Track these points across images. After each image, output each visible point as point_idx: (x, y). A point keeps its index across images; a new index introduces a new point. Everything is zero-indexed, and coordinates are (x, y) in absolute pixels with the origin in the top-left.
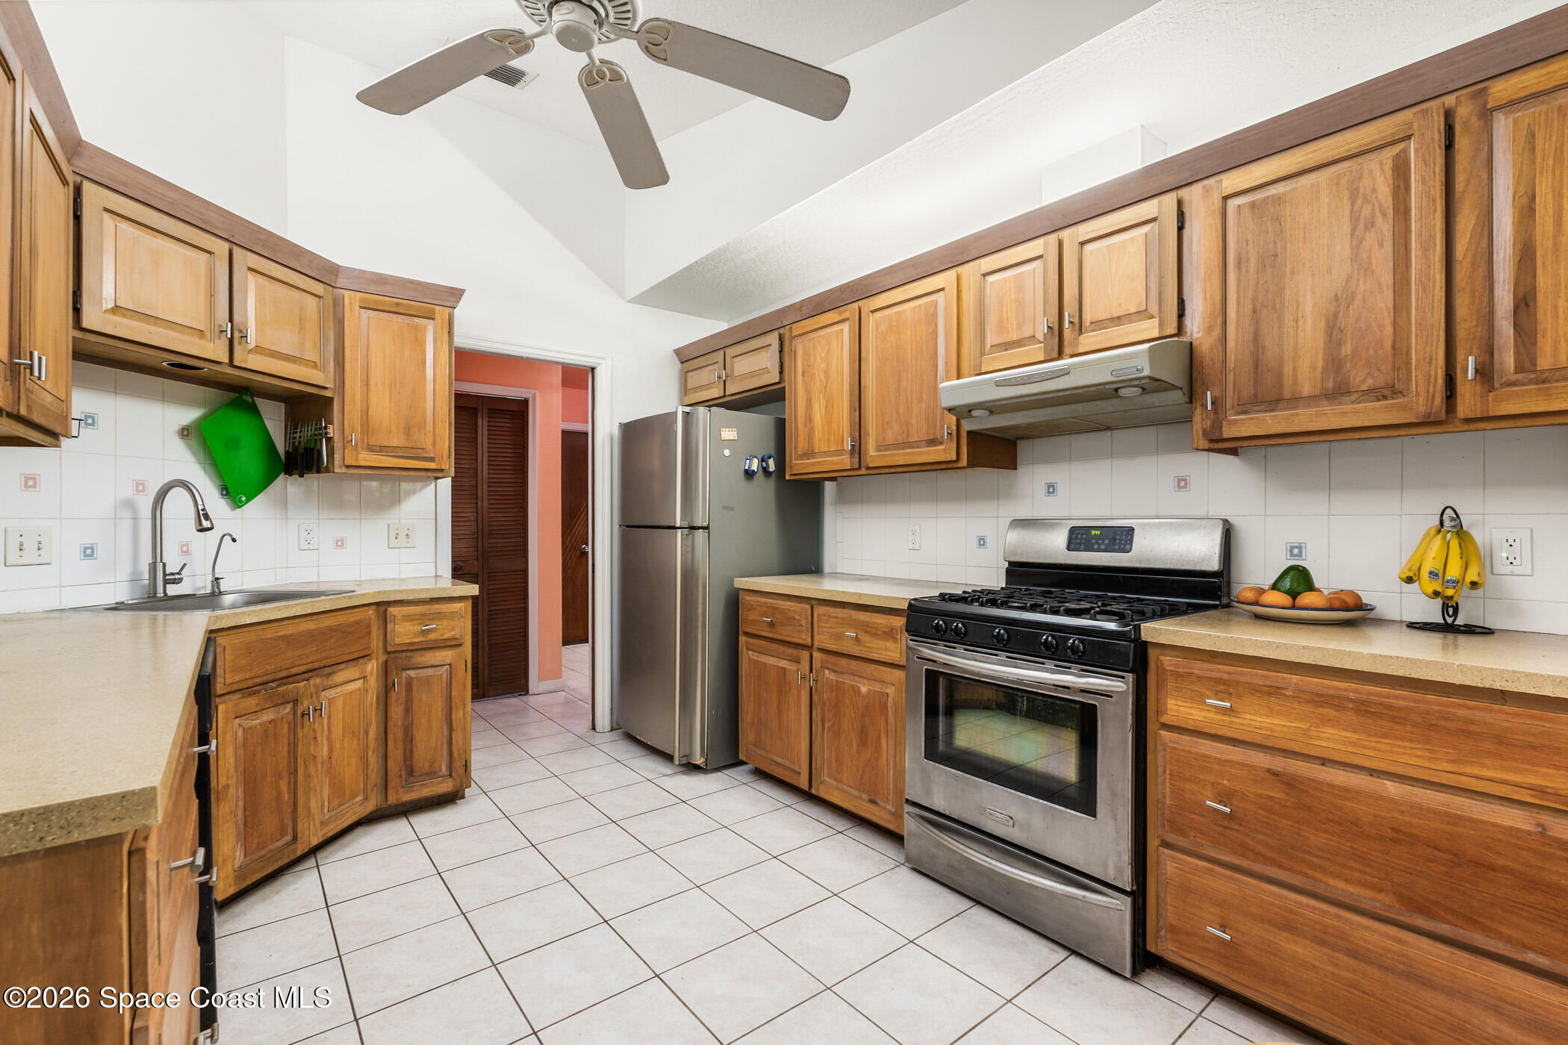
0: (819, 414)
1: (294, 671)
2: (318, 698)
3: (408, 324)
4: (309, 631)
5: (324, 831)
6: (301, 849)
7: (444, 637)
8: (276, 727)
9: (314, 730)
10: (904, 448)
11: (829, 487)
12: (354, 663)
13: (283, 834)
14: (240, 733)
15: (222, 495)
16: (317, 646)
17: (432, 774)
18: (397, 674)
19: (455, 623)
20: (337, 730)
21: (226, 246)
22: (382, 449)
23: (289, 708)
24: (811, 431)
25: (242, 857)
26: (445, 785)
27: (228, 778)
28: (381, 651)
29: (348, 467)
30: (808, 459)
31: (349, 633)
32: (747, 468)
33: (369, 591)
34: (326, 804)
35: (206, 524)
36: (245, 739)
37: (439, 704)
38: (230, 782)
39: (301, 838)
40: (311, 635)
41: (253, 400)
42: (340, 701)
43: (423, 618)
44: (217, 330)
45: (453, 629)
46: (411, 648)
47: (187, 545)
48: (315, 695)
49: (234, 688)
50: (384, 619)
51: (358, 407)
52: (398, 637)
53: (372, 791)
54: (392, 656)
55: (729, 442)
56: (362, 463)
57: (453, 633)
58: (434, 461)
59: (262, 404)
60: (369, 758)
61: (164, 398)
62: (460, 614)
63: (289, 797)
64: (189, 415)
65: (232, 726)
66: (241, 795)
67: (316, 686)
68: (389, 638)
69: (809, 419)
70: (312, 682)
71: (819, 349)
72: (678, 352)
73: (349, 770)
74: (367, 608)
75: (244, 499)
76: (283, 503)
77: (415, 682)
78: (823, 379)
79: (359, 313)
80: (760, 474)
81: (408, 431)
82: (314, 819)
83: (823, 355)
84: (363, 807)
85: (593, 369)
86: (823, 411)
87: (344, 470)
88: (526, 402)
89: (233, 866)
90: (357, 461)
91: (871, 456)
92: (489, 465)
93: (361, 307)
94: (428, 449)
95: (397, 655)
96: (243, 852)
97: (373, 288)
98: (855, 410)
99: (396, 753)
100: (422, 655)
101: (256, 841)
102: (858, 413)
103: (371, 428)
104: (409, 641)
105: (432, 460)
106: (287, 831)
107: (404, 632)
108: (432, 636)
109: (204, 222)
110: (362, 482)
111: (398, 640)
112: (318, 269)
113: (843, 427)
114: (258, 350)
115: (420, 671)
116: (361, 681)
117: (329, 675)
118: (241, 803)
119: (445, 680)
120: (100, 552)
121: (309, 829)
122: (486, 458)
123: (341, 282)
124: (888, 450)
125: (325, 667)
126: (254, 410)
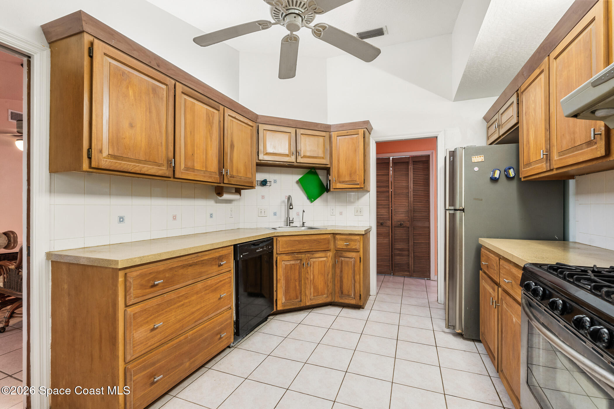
0: (532, 137)
1: (301, 251)
2: (309, 260)
3: (351, 138)
4: (306, 240)
5: (311, 302)
6: (302, 305)
7: (353, 248)
8: (294, 266)
9: (307, 270)
10: (573, 152)
11: (572, 183)
12: (324, 252)
13: (297, 298)
14: (284, 266)
15: (308, 199)
16: (309, 244)
17: (349, 296)
18: (338, 258)
19: (356, 243)
20: (316, 272)
21: (294, 129)
22: (343, 182)
23: (299, 261)
24: (529, 148)
25: (284, 300)
26: (352, 301)
27: (280, 277)
28: (334, 250)
29: (334, 189)
30: (529, 167)
31: (321, 242)
32: (491, 176)
33: (330, 230)
34: (312, 293)
35: (291, 207)
36: (285, 268)
37: (351, 272)
38: (281, 278)
39: (303, 301)
40: (307, 241)
41: (315, 171)
42: (317, 263)
43: (346, 240)
44: (292, 153)
45: (355, 245)
46: (342, 250)
47: (298, 213)
48: (307, 259)
49: (283, 252)
50: (335, 238)
51: (336, 169)
52: (338, 246)
53: (330, 295)
54: (337, 252)
55: (477, 164)
56: (337, 187)
57: (355, 247)
58: (359, 185)
59: (319, 171)
60: (329, 284)
61: (292, 173)
62: (358, 240)
63: (299, 288)
64: (298, 177)
65: (281, 263)
66: (284, 283)
67: (308, 257)
68: (336, 245)
69: (528, 142)
70: (307, 255)
71: (531, 95)
72: (485, 118)
73: (320, 285)
74: (329, 235)
75: (313, 200)
76: (326, 201)
77: (343, 262)
78: (533, 114)
79: (337, 138)
80: (503, 178)
81: (350, 175)
82: (307, 297)
83: (533, 99)
84: (326, 299)
85: (437, 137)
86: (534, 135)
87: (333, 190)
88: (429, 156)
89: (282, 302)
90: (336, 186)
91: (555, 161)
92: (413, 184)
93: (337, 136)
94: (357, 181)
95: (339, 252)
96: (285, 299)
97: (340, 129)
98: (547, 130)
99: (338, 285)
100: (346, 253)
101: (288, 297)
102: (548, 132)
103: (340, 176)
104: (341, 247)
105: (358, 184)
106: (298, 297)
107: (341, 244)
108: (349, 247)
109: (289, 125)
110: (347, 193)
111: (338, 247)
112: (323, 128)
113: (542, 143)
114: (305, 157)
115: (345, 258)
116: (326, 258)
117: (313, 254)
118: (284, 285)
119: (353, 263)
120: (278, 214)
121: (306, 300)
122: (412, 181)
123: (332, 130)
124: (564, 155)
125: (312, 251)
126: (316, 174)
